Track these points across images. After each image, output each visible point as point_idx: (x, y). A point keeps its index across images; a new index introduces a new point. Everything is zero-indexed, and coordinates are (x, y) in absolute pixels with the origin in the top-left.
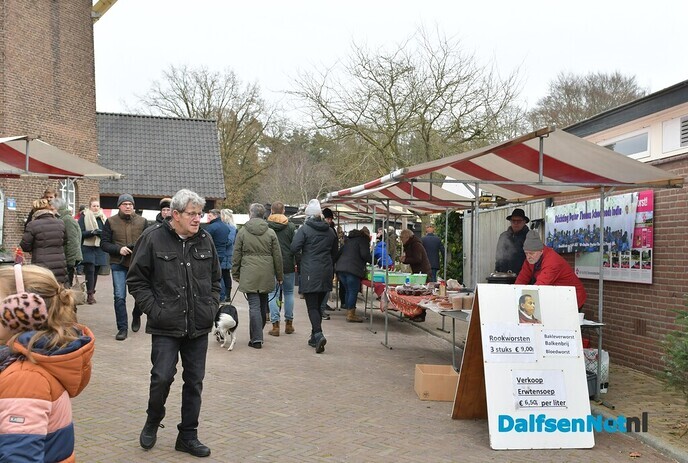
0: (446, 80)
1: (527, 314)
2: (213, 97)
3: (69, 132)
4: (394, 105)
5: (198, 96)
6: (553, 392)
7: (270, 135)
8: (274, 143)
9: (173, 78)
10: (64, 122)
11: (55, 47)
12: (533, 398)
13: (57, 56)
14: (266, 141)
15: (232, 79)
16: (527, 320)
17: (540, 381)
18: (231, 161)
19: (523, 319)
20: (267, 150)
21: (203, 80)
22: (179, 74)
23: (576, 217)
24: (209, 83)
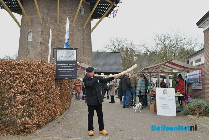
0: (179, 40)
1: (165, 93)
2: (121, 45)
3: (86, 58)
4: (165, 47)
5: (117, 45)
6: (169, 106)
7: (137, 53)
8: (138, 56)
9: (111, 40)
10: (85, 56)
11: (83, 40)
12: (165, 107)
13: (84, 42)
14: (136, 55)
15: (126, 40)
16: (165, 94)
17: (167, 104)
18: (126, 62)
19: (164, 94)
20: (136, 58)
21: (118, 40)
22: (112, 39)
23: (191, 75)
24: (120, 41)
